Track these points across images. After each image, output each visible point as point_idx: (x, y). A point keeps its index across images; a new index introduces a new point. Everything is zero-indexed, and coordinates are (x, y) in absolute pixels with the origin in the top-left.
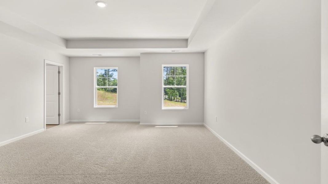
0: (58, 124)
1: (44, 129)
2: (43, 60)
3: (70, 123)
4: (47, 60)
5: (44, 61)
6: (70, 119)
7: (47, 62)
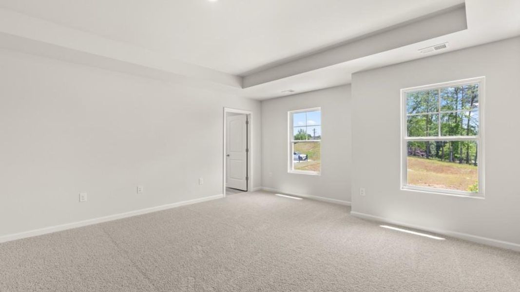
0: (246, 190)
1: (222, 195)
2: (222, 108)
3: (261, 191)
4: (226, 107)
5: (224, 108)
6: (262, 185)
7: (226, 110)
